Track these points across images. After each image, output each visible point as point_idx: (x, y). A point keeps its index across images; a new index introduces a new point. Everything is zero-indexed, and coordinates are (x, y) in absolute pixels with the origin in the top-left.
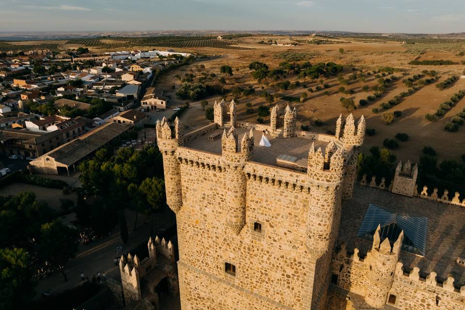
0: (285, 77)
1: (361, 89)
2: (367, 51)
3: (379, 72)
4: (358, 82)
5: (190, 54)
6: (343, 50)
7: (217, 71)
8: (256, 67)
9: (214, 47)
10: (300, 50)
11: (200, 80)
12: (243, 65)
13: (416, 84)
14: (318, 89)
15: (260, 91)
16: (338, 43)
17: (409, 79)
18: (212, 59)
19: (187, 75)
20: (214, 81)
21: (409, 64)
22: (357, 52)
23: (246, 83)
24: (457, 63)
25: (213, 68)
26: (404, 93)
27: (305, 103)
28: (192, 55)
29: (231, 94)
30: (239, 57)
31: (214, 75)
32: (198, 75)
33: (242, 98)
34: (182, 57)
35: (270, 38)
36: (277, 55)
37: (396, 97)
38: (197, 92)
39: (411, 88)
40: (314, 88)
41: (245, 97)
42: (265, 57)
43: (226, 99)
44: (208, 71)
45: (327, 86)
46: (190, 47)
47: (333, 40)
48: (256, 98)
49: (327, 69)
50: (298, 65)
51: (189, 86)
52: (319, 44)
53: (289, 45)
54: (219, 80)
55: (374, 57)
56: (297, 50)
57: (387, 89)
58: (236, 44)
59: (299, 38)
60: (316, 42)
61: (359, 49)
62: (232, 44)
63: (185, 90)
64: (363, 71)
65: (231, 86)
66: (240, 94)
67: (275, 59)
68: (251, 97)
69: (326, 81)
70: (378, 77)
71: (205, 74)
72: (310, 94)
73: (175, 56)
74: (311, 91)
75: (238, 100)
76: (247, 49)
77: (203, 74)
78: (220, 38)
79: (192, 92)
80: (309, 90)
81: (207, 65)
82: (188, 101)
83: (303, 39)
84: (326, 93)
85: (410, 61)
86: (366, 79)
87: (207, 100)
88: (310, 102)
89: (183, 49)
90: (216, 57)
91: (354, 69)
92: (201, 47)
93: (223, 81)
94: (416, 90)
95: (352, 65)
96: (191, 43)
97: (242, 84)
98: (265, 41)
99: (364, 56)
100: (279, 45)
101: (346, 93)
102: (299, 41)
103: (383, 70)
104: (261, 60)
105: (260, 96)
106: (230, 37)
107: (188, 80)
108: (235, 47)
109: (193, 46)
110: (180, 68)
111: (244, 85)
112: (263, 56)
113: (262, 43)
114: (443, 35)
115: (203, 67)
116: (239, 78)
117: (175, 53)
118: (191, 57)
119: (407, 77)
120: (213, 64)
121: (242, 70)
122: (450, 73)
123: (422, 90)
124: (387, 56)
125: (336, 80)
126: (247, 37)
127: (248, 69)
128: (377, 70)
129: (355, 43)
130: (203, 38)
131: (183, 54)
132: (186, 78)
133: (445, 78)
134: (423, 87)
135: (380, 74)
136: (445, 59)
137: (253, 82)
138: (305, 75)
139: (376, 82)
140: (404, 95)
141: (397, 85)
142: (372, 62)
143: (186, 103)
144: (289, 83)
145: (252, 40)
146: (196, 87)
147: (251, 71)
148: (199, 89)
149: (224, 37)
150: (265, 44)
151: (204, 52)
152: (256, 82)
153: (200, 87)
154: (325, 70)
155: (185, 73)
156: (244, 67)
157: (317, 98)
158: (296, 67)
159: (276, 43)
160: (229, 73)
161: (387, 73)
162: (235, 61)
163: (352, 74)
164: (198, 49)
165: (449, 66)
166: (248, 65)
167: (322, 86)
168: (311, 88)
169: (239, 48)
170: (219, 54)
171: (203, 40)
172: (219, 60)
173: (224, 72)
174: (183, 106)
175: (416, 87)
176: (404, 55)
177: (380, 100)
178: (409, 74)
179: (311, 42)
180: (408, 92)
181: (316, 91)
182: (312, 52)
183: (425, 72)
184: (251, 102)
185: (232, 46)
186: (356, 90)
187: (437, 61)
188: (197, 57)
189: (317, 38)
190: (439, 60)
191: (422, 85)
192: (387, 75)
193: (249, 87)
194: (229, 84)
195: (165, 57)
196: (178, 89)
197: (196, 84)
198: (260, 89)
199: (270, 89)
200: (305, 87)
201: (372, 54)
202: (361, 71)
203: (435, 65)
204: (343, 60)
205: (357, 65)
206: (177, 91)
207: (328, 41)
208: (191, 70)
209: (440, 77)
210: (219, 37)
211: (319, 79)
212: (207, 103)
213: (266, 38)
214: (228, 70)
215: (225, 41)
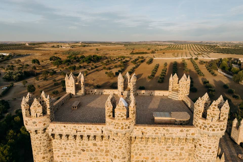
0: (72, 64)
1: (113, 67)
2: (109, 50)
3: (119, 58)
4: (111, 63)
5: (9, 54)
6: (98, 49)
7: (30, 63)
8: (54, 59)
9: (24, 49)
10: (76, 50)
11: (19, 68)
12: (45, 59)
13: (137, 63)
14: (92, 69)
15: (59, 72)
16: (94, 46)
17: (134, 61)
18: (24, 56)
19: (9, 66)
20: (28, 68)
21: (130, 54)
22: (104, 50)
23: (49, 68)
24: (149, 53)
25: (26, 61)
26: (134, 67)
27: (87, 76)
28: (11, 54)
29: (42, 75)
30: (41, 54)
31: (28, 65)
32: (17, 66)
33: (49, 77)
34: (3, 56)
35: (57, 44)
36: (64, 53)
37: (131, 69)
38: (19, 76)
39: (136, 65)
40: (90, 68)
41: (51, 76)
42: (57, 54)
43: (39, 79)
44: (23, 63)
45: (96, 67)
46: (8, 50)
47: (91, 45)
48: (58, 76)
49: (94, 58)
50: (77, 57)
51: (12, 73)
52: (84, 47)
53: (69, 48)
54: (32, 68)
55: (113, 52)
56: (74, 50)
57: (126, 66)
58: (38, 48)
59: (73, 44)
60: (83, 46)
61: (105, 48)
62: (35, 48)
63: (10, 75)
64: (111, 58)
65: (40, 71)
66: (48, 75)
67: (63, 55)
68: (54, 76)
69: (95, 64)
70: (119, 61)
71: (22, 65)
72: (89, 72)
74: (89, 70)
75: (47, 78)
76: (45, 50)
77: (20, 65)
78: (28, 45)
79: (15, 76)
80: (87, 69)
81: (22, 60)
82: (12, 82)
83: (76, 45)
84: (97, 70)
85: (130, 53)
86: (114, 62)
87: (26, 80)
88: (90, 75)
89: (3, 51)
90: (27, 55)
91: (107, 58)
93: (35, 68)
94: (138, 65)
95: (104, 56)
96: (8, 48)
97: (47, 69)
98: (55, 46)
99: (108, 52)
100: (63, 48)
101: (107, 69)
102: (74, 46)
103: (120, 58)
104: (55, 56)
105: (60, 75)
106: (34, 44)
107: (10, 69)
109: (10, 50)
110: (3, 62)
111: (49, 69)
112: (56, 53)
113: (53, 47)
114: (137, 42)
115: (20, 61)
116: (44, 66)
118: (10, 56)
119: (132, 60)
120: (26, 59)
121: (46, 61)
122: (149, 57)
123: (141, 65)
124: (119, 51)
125: (100, 64)
126: (44, 44)
127: (49, 60)
128: (117, 58)
129: (102, 46)
130: (16, 45)
131: (4, 54)
132: (8, 68)
133: (148, 60)
134: (141, 64)
135: (120, 59)
136: (144, 52)
137: (54, 67)
138: (84, 62)
139: (119, 63)
140: (134, 68)
141: (129, 64)
142: (113, 54)
143: (11, 84)
144: (76, 66)
145: (47, 46)
146: (18, 73)
147: (51, 62)
148: (19, 74)
149: (30, 44)
150: (55, 47)
151: (18, 53)
152: (56, 67)
153: (20, 72)
154: (93, 59)
155: (7, 65)
156: (46, 60)
157: (93, 73)
158: (77, 58)
159: (61, 47)
160: (38, 63)
161: (122, 59)
162: (39, 57)
163: (107, 60)
164: (14, 51)
165: (147, 54)
166: (49, 58)
167: (94, 67)
168: (89, 68)
169: (40, 50)
170: (28, 54)
171: (16, 46)
172: (29, 57)
173: (35, 63)
174: (9, 85)
175: (138, 64)
176: (126, 51)
177: (124, 71)
178: (132, 59)
179: (80, 46)
180: (135, 66)
181: (91, 70)
182: (82, 50)
183: (139, 57)
184: (55, 79)
185: (35, 49)
186: (111, 68)
187: (141, 52)
188: (14, 56)
189: (82, 44)
190: (142, 52)
191: (140, 63)
192: (123, 60)
193: (52, 71)
194: (39, 70)
196: (3, 75)
197: (17, 71)
198: (59, 71)
199: (65, 71)
200: (85, 68)
201: (112, 50)
202: (110, 59)
203: (141, 54)
204: (99, 54)
205: (107, 56)
206: (3, 76)
207: (88, 45)
208: (12, 63)
209: (146, 59)
210: (27, 44)
211: (91, 64)
212: (27, 82)
213: (55, 44)
214: (37, 61)
215: (30, 46)
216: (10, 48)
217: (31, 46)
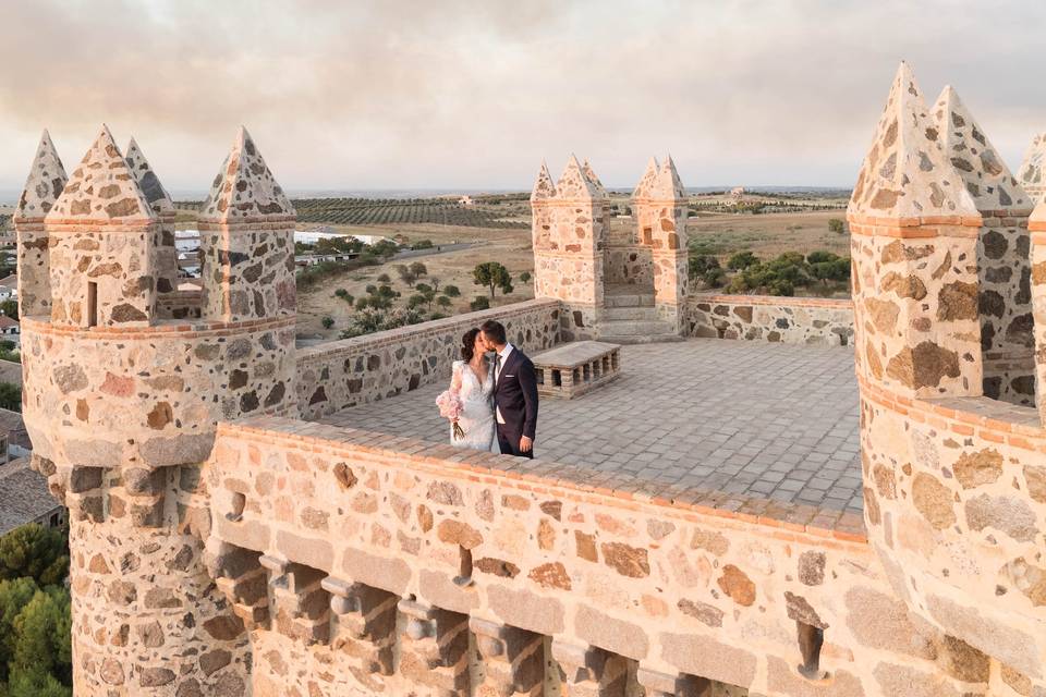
9: (450, 223)
18: (445, 250)
19: (371, 290)
25: (451, 273)
28: (389, 240)
31: (454, 291)
32: (407, 291)
34: (358, 245)
44: (435, 281)
46: (384, 222)
51: (379, 319)
52: (758, 212)
54: (473, 303)
56: (699, 227)
58: (514, 216)
62: (502, 217)
63: (368, 329)
71: (429, 289)
73: (338, 243)
77: (420, 287)
78: (469, 202)
81: (433, 264)
89: (361, 228)
90: (459, 247)
92: (414, 222)
96: (385, 214)
102: (698, 207)
106: (496, 201)
107: (375, 304)
108: (510, 224)
109: (391, 222)
110: (351, 274)
115: (421, 269)
117: (337, 236)
118: (383, 246)
120: (450, 265)
130: (418, 202)
132: (368, 299)
149: (478, 200)
151: (422, 235)
155: (365, 286)
159: (629, 213)
160: (502, 285)
162: (516, 256)
164: (406, 228)
170: (466, 240)
171: (419, 208)
172: (467, 254)
173: (487, 282)
185: (502, 220)
188: (402, 247)
195: (309, 247)
196: (342, 327)
197: (400, 313)
206: (341, 334)
208: (385, 278)
210: (465, 198)
214: (498, 274)
215: (481, 207)
216: (390, 218)
217: (481, 210)
